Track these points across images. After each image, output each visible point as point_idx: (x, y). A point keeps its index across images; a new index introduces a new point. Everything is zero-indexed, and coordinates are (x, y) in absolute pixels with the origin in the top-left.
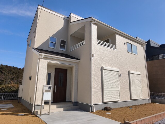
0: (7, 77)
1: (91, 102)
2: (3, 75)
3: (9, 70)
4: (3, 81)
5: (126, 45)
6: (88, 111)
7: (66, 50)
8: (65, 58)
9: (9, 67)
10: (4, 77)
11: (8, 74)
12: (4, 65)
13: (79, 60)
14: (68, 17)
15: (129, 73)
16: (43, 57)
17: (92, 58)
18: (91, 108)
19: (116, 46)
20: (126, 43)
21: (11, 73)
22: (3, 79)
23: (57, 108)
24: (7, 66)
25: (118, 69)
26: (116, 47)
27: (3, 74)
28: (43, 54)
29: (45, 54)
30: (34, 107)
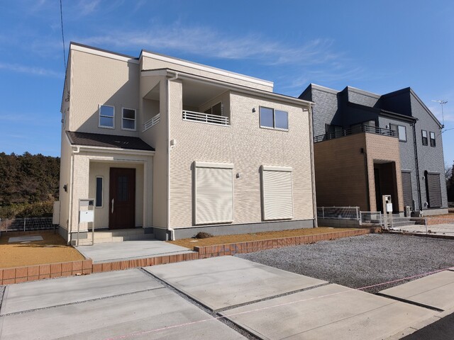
0: (44, 184)
2: (33, 181)
3: (46, 167)
4: (34, 194)
5: (257, 112)
6: (163, 239)
7: (135, 130)
8: (122, 149)
9: (47, 158)
10: (37, 184)
11: (46, 177)
12: (33, 154)
13: (154, 150)
14: (138, 59)
15: (261, 169)
16: (78, 151)
17: (170, 148)
18: (167, 235)
19: (229, 119)
21: (53, 175)
22: (35, 191)
23: (113, 236)
24: (40, 157)
25: (232, 164)
26: (229, 121)
27: (33, 179)
28: (79, 147)
29: (81, 146)
30: (69, 235)
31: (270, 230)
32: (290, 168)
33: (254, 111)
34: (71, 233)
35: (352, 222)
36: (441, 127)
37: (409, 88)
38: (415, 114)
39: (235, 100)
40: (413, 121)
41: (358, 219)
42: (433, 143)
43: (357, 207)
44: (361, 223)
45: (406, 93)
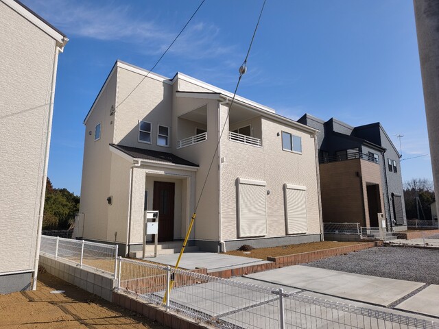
1: (219, 237)
5: (280, 136)
6: (215, 251)
7: (168, 146)
8: (174, 164)
13: (198, 166)
14: (171, 80)
15: (284, 188)
16: (139, 165)
17: (221, 165)
18: (219, 247)
19: (261, 141)
20: (280, 134)
23: (163, 248)
25: (265, 182)
26: (261, 143)
28: (140, 160)
29: (142, 160)
30: (127, 247)
31: (292, 243)
32: (304, 188)
33: (278, 135)
34: (129, 245)
35: (353, 237)
36: (400, 157)
37: (379, 123)
38: (383, 145)
39: (265, 124)
40: (383, 151)
41: (359, 234)
42: (396, 170)
43: (358, 224)
44: (361, 238)
45: (376, 127)
